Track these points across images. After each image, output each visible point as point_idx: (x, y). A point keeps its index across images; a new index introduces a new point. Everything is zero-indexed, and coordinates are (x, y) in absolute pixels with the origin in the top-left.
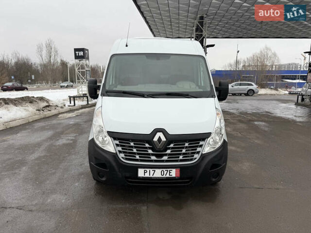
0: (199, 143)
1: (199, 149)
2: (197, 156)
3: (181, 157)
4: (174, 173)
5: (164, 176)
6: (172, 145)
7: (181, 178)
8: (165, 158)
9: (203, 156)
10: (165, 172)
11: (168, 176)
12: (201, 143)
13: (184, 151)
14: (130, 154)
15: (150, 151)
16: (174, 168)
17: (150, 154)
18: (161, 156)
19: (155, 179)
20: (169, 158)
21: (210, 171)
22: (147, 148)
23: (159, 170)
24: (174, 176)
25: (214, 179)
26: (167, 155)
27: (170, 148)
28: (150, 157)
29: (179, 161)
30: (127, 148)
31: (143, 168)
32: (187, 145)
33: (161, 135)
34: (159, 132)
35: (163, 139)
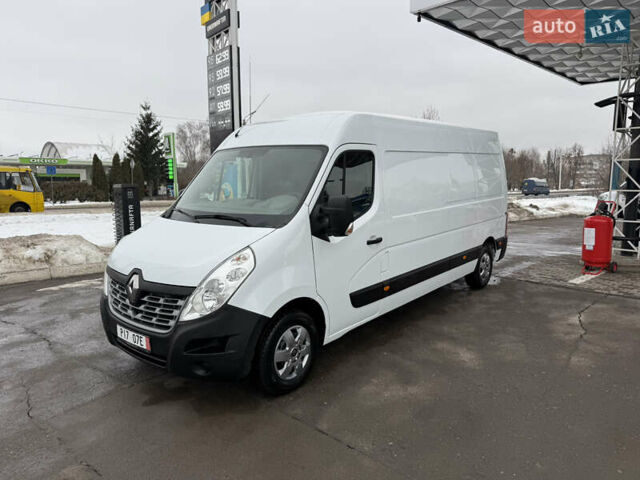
0: (176, 302)
1: (176, 313)
2: (172, 323)
3: (154, 320)
4: (144, 343)
5: (136, 344)
6: (145, 299)
7: (152, 354)
8: (139, 316)
9: (179, 325)
10: (137, 338)
11: (139, 345)
12: (180, 303)
13: (157, 311)
14: (116, 302)
15: (128, 301)
16: (144, 334)
17: (128, 307)
18: (137, 312)
19: (130, 345)
20: (143, 317)
21: (185, 354)
22: (126, 296)
23: (131, 333)
24: (145, 347)
25: (201, 372)
26: (141, 312)
27: (144, 302)
28: (126, 311)
29: (151, 325)
30: (115, 292)
31: (121, 325)
32: (161, 301)
33: (135, 279)
34: (136, 274)
35: (136, 286)
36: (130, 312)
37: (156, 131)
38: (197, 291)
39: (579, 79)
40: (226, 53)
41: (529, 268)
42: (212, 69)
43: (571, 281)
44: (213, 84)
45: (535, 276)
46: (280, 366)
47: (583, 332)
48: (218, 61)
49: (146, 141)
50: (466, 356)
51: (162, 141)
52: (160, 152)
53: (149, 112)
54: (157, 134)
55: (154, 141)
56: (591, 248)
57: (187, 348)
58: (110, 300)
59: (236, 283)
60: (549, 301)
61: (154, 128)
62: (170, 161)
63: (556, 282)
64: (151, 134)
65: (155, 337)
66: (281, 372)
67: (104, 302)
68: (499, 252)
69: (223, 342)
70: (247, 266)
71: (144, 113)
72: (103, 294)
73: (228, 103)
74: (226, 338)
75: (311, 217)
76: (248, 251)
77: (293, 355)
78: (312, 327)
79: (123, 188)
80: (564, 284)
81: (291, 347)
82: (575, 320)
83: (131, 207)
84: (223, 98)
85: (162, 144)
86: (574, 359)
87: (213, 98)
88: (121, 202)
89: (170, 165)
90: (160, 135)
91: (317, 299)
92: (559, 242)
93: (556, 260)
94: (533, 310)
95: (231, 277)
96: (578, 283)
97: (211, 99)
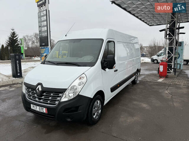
0: (59, 94)
1: (58, 99)
2: (57, 102)
3: (49, 102)
4: (44, 110)
5: (40, 111)
6: (44, 94)
7: (48, 114)
8: (41, 101)
9: (60, 103)
10: (41, 109)
11: (42, 111)
12: (60, 95)
13: (50, 98)
14: (29, 95)
15: (36, 95)
16: (44, 107)
17: (36, 97)
18: (40, 99)
19: (38, 112)
20: (43, 101)
21: (63, 113)
22: (35, 93)
23: (38, 107)
24: (45, 112)
25: (69, 120)
26: (42, 99)
27: (44, 95)
28: (35, 99)
29: (47, 104)
30: (29, 92)
31: (33, 104)
32: (52, 95)
33: (39, 87)
34: (40, 85)
35: (40, 89)
36: (37, 99)
37: (16, 37)
38: (67, 90)
39: (150, 24)
40: (45, 12)
41: (144, 77)
42: (40, 17)
43: (158, 81)
44: (40, 22)
45: (148, 79)
46: (94, 115)
47: (171, 96)
48: (42, 14)
49: (13, 40)
50: (145, 105)
51: (19, 41)
52: (18, 44)
53: (14, 31)
54: (17, 38)
55: (16, 41)
56: (162, 71)
57: (64, 111)
58: (27, 95)
59: (81, 86)
60: (157, 87)
61: (16, 36)
62: (22, 47)
63: (154, 81)
64: (15, 38)
65: (50, 108)
66: (94, 117)
67: (24, 96)
68: (139, 73)
69: (77, 108)
70: (84, 80)
71: (12, 31)
72: (22, 92)
73: (46, 28)
74: (79, 106)
75: (101, 62)
76: (84, 75)
77: (97, 110)
78: (102, 100)
79: (14, 55)
80: (157, 82)
81: (97, 108)
82: (166, 92)
83: (17, 61)
84: (44, 26)
85: (19, 42)
86: (175, 104)
87: (40, 26)
88: (14, 60)
89: (22, 48)
90: (18, 39)
91: (103, 91)
92: (147, 70)
93: (150, 75)
94: (154, 90)
95: (80, 85)
96: (160, 81)
97: (40, 27)
